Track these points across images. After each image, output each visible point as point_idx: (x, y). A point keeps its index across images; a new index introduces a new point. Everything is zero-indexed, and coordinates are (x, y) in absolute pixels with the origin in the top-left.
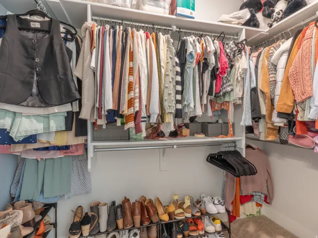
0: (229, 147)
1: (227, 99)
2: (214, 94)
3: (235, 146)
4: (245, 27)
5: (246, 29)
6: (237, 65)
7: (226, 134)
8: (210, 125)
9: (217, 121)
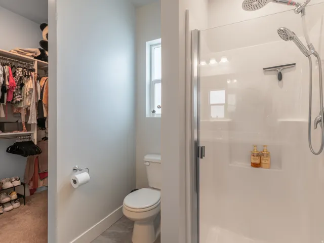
0: (24, 139)
1: (19, 106)
2: (5, 102)
3: (29, 138)
4: (36, 60)
5: (38, 62)
6: (26, 85)
7: (22, 130)
8: (5, 124)
9: (17, 121)
